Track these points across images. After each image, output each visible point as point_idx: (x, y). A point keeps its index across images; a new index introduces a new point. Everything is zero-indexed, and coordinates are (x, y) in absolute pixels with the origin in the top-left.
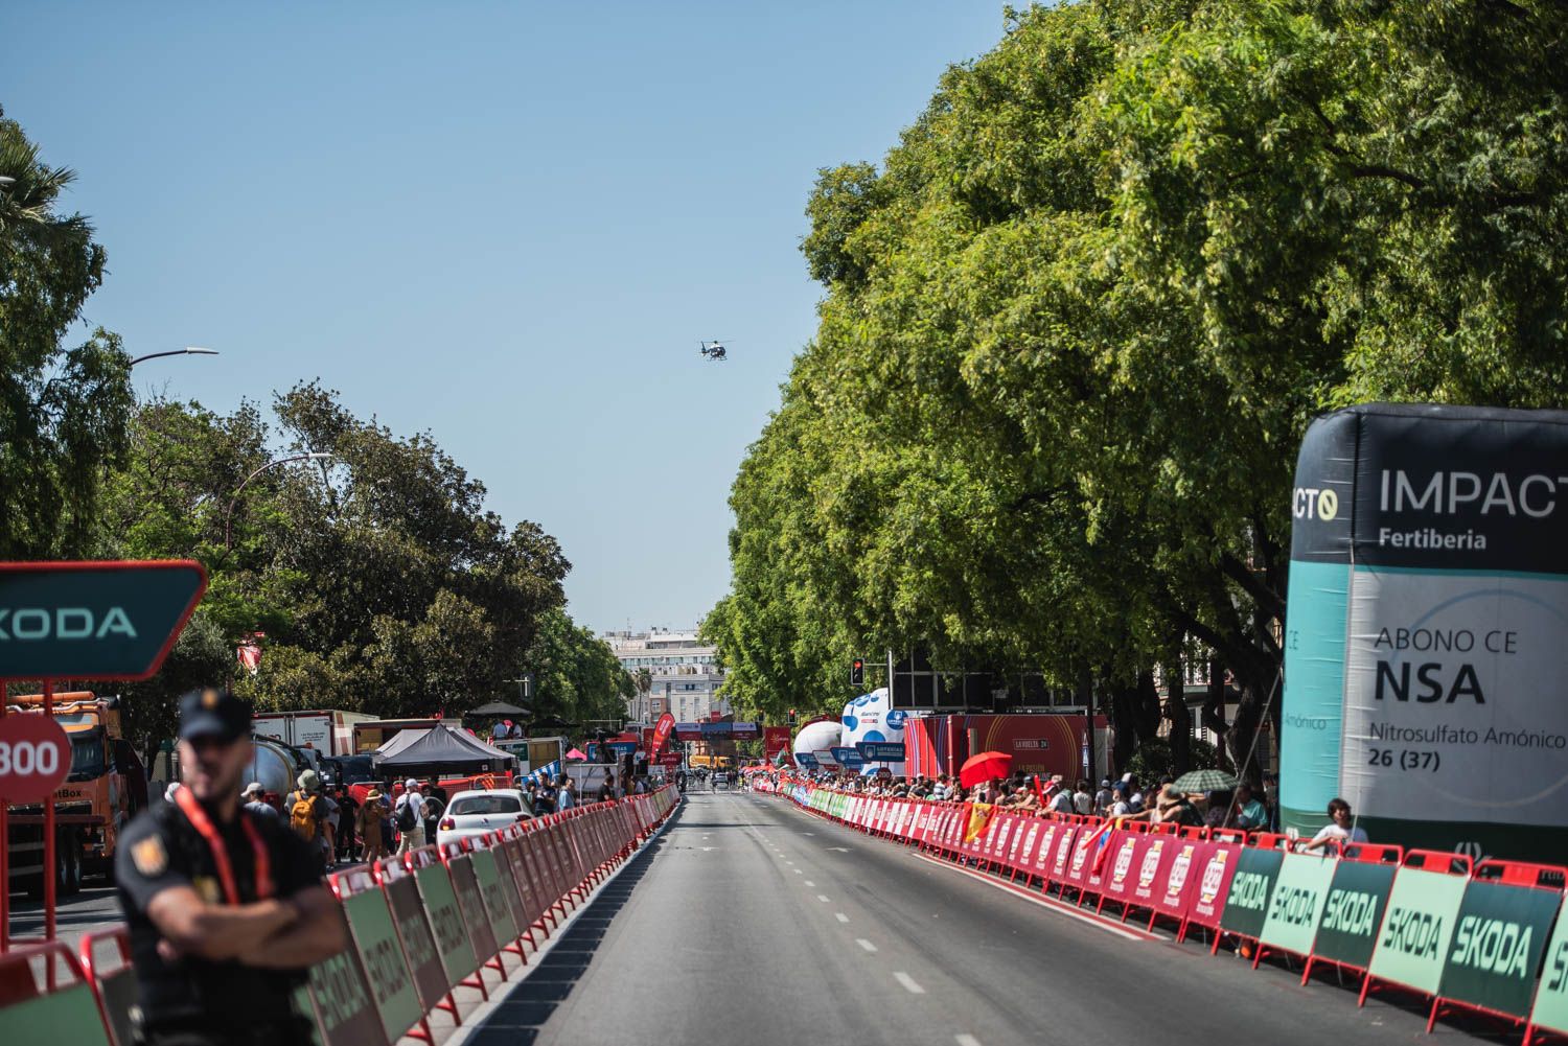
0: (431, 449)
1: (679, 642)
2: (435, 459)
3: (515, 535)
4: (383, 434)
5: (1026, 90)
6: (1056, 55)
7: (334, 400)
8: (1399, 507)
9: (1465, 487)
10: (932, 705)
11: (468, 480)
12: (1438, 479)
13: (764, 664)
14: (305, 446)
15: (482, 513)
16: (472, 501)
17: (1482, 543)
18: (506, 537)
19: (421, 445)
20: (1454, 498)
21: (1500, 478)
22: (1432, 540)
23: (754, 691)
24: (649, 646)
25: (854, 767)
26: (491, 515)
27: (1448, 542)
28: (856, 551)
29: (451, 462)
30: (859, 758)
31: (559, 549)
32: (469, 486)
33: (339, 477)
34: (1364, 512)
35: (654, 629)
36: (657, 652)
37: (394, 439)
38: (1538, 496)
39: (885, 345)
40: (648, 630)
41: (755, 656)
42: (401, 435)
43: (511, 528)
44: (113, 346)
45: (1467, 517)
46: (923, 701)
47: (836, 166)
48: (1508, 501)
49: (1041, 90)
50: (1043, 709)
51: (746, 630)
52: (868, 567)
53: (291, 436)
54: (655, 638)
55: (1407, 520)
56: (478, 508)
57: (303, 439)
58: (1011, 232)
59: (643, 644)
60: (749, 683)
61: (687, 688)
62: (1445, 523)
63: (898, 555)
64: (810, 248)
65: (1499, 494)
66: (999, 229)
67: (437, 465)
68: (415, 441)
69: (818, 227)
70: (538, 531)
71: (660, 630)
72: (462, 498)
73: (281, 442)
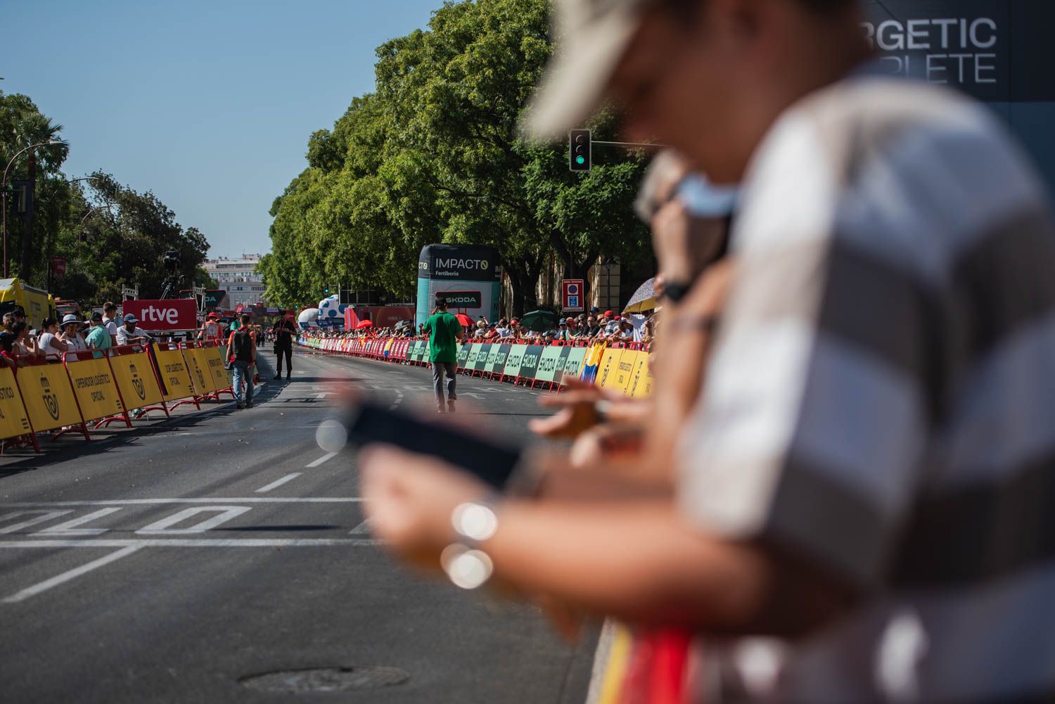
0: (152, 198)
1: (234, 265)
2: (154, 201)
3: (187, 234)
4: (133, 193)
5: (369, 140)
6: (378, 132)
7: (112, 178)
8: (440, 266)
9: (454, 262)
10: (356, 302)
11: (168, 211)
12: (448, 260)
13: (286, 282)
14: (100, 196)
15: (174, 224)
16: (170, 219)
17: (457, 274)
18: (183, 234)
19: (148, 196)
20: (452, 265)
21: (461, 260)
22: (447, 274)
23: (280, 294)
24: (217, 267)
25: (325, 327)
26: (177, 225)
27: (450, 274)
28: (324, 256)
29: (161, 203)
30: (327, 324)
31: (205, 239)
32: (168, 213)
33: (115, 210)
34: (433, 267)
35: (220, 258)
36: (223, 270)
37: (138, 195)
38: (469, 264)
39: (331, 212)
40: (217, 258)
41: (283, 280)
42: (140, 193)
43: (186, 230)
44: (63, 178)
45: (454, 269)
46: (352, 301)
47: (316, 130)
48: (463, 265)
49: (374, 140)
50: (400, 304)
51: (279, 269)
52: (327, 260)
53: (95, 192)
54: (221, 263)
55: (442, 269)
56: (172, 222)
57: (99, 194)
58: (365, 180)
59: (214, 266)
60: (278, 291)
61: (238, 289)
62: (450, 270)
63: (337, 259)
64: (309, 158)
65: (461, 264)
66: (361, 180)
67: (155, 205)
68: (146, 195)
69: (310, 150)
70: (197, 231)
71: (223, 259)
72: (165, 217)
73: (91, 195)
